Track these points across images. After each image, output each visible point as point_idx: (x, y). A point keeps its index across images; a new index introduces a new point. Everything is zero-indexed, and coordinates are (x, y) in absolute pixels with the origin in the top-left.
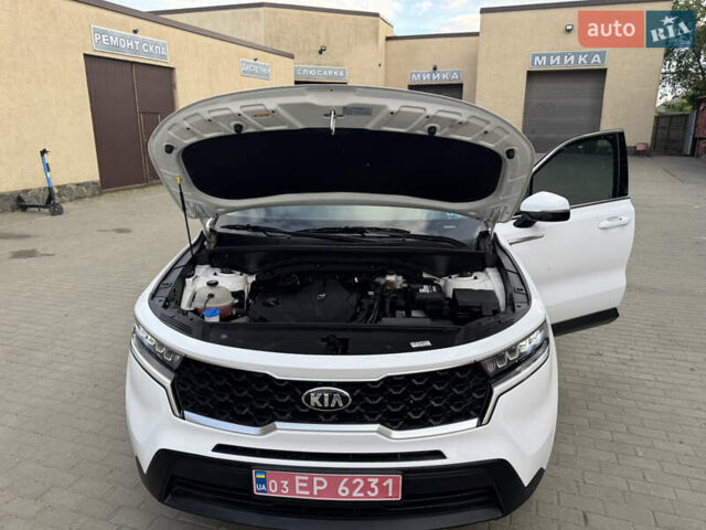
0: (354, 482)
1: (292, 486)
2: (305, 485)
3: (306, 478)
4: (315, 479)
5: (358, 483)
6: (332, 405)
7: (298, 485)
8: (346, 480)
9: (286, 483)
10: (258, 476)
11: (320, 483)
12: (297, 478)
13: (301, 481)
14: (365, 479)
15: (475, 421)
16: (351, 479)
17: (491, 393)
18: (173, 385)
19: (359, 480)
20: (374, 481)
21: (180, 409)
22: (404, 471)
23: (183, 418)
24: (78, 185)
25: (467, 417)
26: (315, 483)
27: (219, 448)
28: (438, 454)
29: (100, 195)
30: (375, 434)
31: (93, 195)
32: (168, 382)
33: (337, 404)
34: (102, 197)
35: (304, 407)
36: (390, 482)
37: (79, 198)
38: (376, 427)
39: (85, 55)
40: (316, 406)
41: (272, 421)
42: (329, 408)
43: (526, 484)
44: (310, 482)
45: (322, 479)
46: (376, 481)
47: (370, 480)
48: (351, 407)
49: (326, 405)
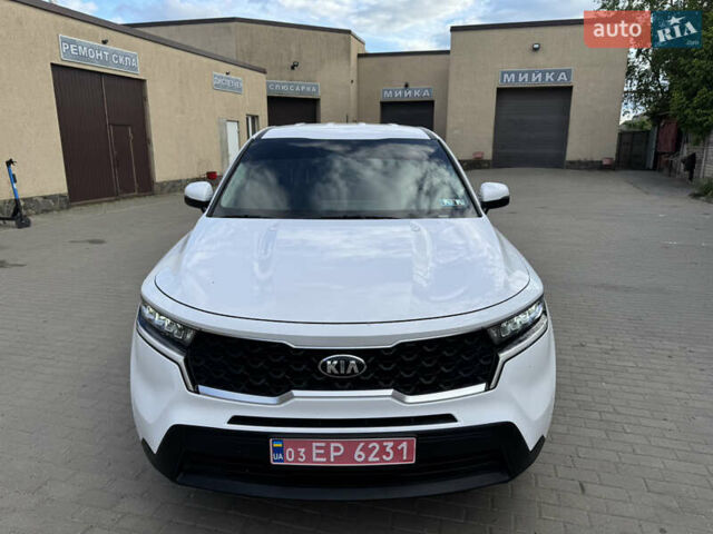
0: (370, 446)
1: (309, 454)
2: (322, 451)
3: (323, 444)
4: (332, 445)
5: (374, 447)
6: (349, 371)
7: (315, 451)
8: (362, 444)
9: (303, 450)
10: (275, 445)
11: (337, 449)
12: (314, 444)
13: (318, 448)
14: (380, 443)
15: (482, 387)
16: (367, 443)
17: (498, 359)
18: (186, 361)
19: (375, 444)
20: (389, 445)
21: (194, 384)
22: (418, 434)
23: (198, 392)
24: (45, 197)
25: (475, 382)
26: (332, 449)
27: (235, 420)
28: (450, 418)
29: (68, 208)
30: (390, 399)
31: (62, 208)
32: (181, 359)
33: (353, 370)
34: (71, 210)
35: (319, 374)
36: (404, 445)
37: (46, 211)
38: (390, 392)
39: (52, 65)
40: (332, 373)
41: (289, 390)
42: (345, 374)
43: (531, 449)
44: (327, 448)
45: (339, 445)
46: (391, 444)
47: (385, 444)
48: (366, 374)
49: (342, 372)
